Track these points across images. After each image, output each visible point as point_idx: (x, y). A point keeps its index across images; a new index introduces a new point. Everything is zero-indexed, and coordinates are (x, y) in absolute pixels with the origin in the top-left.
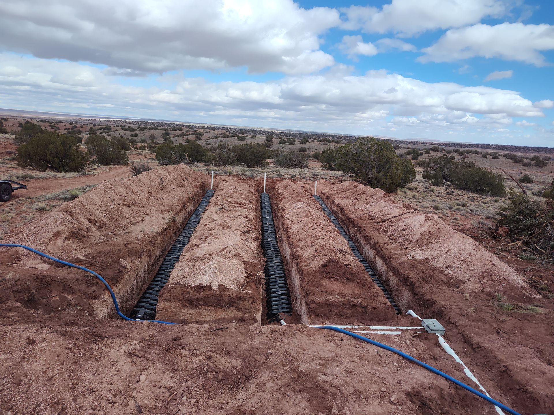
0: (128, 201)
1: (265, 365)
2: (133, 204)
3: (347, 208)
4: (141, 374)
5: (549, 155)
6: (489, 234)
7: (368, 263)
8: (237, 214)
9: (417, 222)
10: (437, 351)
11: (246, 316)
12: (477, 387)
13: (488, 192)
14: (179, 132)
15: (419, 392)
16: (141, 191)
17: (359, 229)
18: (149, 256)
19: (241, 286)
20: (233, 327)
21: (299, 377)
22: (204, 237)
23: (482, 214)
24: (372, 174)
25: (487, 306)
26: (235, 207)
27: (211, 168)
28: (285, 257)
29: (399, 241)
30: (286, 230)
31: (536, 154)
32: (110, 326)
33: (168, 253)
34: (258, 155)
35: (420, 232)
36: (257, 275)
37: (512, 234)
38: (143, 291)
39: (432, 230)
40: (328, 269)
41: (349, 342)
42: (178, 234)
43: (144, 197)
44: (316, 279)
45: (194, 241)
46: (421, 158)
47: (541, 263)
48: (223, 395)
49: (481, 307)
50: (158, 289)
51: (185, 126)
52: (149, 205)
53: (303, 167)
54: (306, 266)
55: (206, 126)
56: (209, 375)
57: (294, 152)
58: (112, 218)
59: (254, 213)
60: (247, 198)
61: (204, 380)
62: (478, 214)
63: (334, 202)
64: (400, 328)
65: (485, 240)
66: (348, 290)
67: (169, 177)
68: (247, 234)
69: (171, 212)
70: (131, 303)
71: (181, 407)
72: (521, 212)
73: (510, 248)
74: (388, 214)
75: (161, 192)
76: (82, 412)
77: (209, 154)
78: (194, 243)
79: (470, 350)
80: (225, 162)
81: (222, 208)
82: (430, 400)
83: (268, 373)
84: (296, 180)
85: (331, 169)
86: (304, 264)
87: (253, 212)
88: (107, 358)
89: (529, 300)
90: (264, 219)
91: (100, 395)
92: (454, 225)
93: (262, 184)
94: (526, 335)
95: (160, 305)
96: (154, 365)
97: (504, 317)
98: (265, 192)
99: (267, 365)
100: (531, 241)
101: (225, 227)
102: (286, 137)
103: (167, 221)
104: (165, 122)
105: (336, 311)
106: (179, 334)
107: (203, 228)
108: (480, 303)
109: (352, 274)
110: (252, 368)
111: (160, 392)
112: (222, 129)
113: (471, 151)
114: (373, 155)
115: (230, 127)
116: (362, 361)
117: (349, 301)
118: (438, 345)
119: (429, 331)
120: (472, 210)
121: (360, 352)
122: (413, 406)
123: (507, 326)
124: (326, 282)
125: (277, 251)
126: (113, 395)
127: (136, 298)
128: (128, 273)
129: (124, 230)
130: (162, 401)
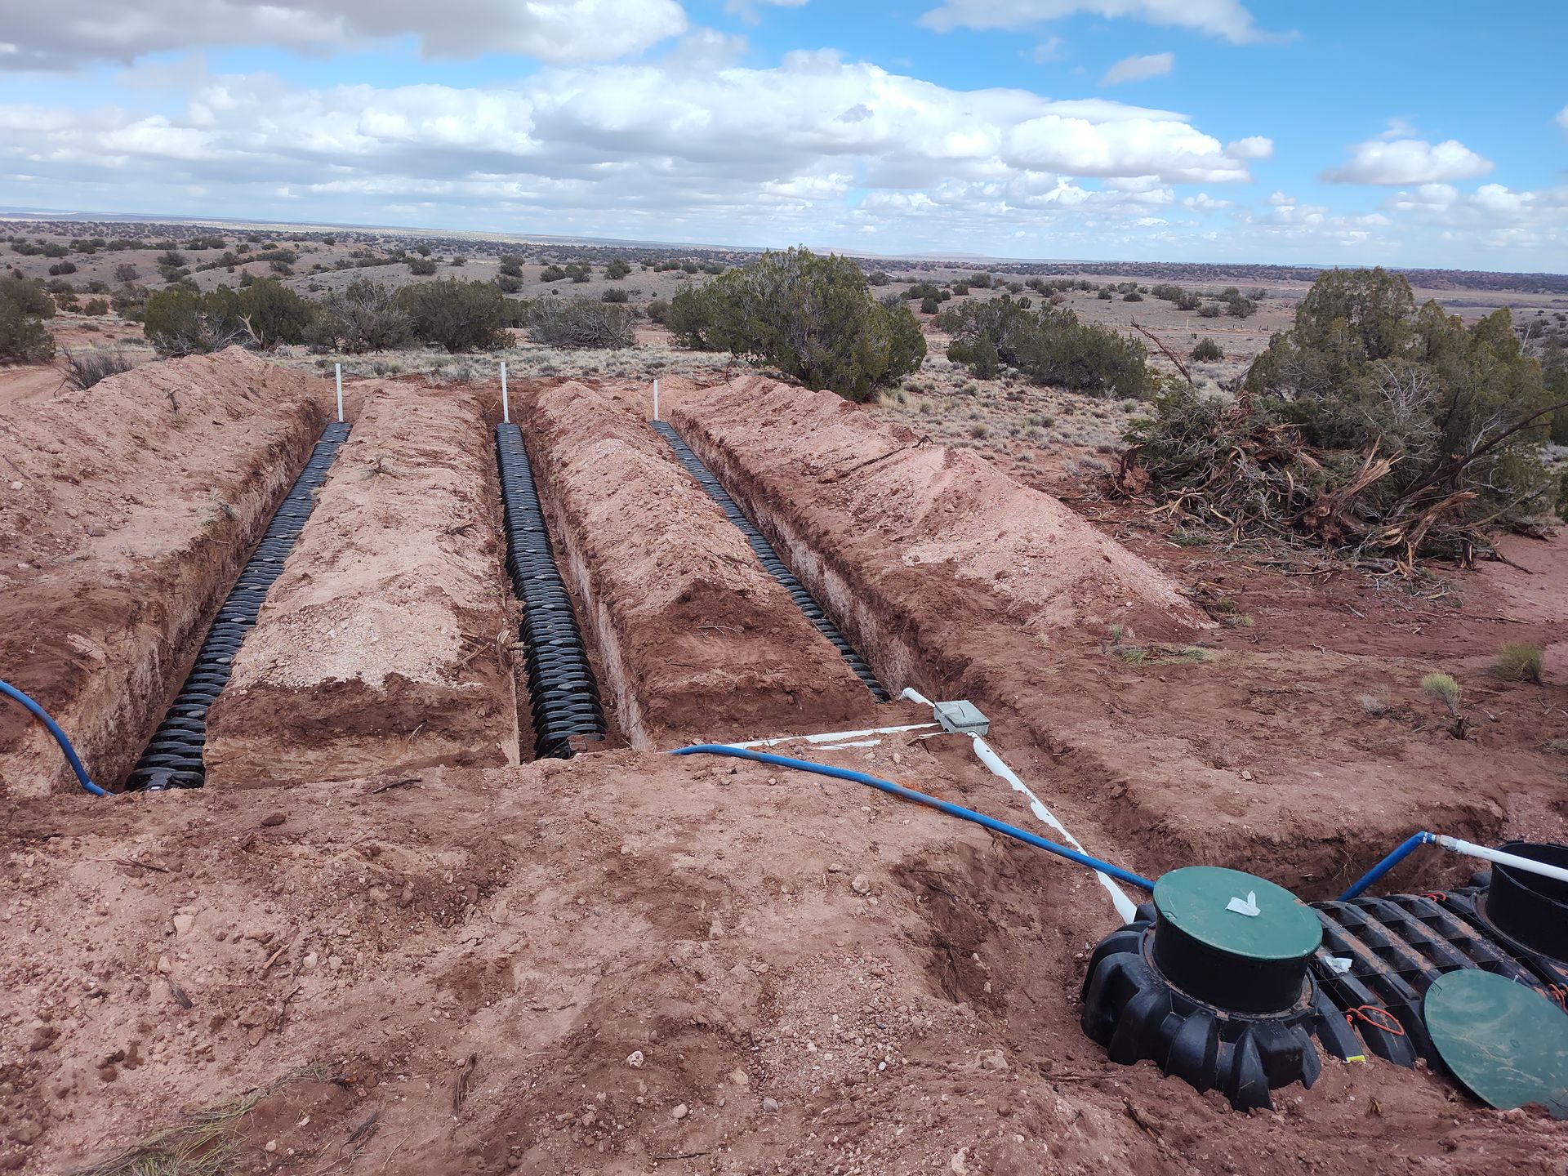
0: (68, 464)
1: (532, 852)
2: (85, 474)
3: (744, 448)
4: (177, 914)
5: (1262, 285)
6: (1104, 490)
7: (804, 590)
8: (425, 483)
9: (924, 470)
10: (970, 773)
11: (474, 749)
12: (1059, 837)
13: (1109, 388)
14: (212, 254)
15: (921, 863)
16: (109, 434)
17: (778, 503)
18: (162, 621)
19: (454, 672)
20: (435, 778)
21: (625, 868)
22: (327, 555)
23: (1091, 443)
24: (810, 351)
25: (1089, 657)
26: (419, 464)
27: (331, 358)
28: (578, 595)
29: (881, 523)
30: (574, 520)
31: (1231, 284)
32: (63, 813)
33: (222, 612)
34: (479, 313)
35: (932, 496)
36: (495, 641)
37: (1157, 487)
38: (155, 725)
39: (962, 488)
40: (693, 607)
41: (751, 775)
42: (246, 557)
43: (119, 451)
44: (663, 637)
45: (295, 564)
46: (942, 307)
47: (1223, 549)
48: (420, 937)
49: (1075, 661)
50: (202, 713)
51: (232, 231)
52: (140, 476)
53: (617, 343)
54: (634, 606)
55: (302, 230)
56: (375, 892)
57: (587, 303)
58: (23, 520)
59: (477, 480)
60: (452, 439)
61: (362, 906)
62: (1082, 442)
63: (708, 436)
64: (883, 730)
65: (1093, 505)
66: (749, 654)
67: (197, 390)
68: (459, 537)
69: (215, 491)
70: (122, 758)
71: (304, 981)
72: (1178, 428)
73: (1151, 520)
74: (854, 457)
75: (173, 433)
76: (12, 1029)
77: (322, 318)
78: (299, 572)
79: (1046, 759)
80: (378, 342)
81: (377, 471)
82: (947, 877)
83: (540, 870)
84: (597, 382)
85: (701, 347)
86: (629, 601)
87: (475, 476)
88: (67, 884)
89: (1187, 635)
90: (510, 496)
91: (60, 980)
92: (1022, 475)
93: (498, 398)
94: (1175, 711)
95: (213, 749)
96: (213, 887)
97: (1128, 679)
98: (507, 420)
99: (536, 852)
100: (1201, 499)
101: (389, 521)
102: (561, 258)
103: (205, 519)
104: (164, 223)
105: (721, 709)
106: (278, 811)
107: (323, 530)
108: (1072, 652)
109: (757, 614)
110: (497, 864)
111: (238, 952)
112: (357, 240)
113: (1071, 284)
114: (809, 298)
115: (382, 231)
116: (784, 812)
117: (751, 680)
118: (972, 757)
119: (952, 729)
120: (1065, 436)
121: (779, 792)
122: (907, 894)
123: (1131, 698)
124: (689, 641)
125: (553, 579)
126: (99, 975)
127: (137, 747)
128: (98, 673)
129: (68, 553)
130: (249, 972)
